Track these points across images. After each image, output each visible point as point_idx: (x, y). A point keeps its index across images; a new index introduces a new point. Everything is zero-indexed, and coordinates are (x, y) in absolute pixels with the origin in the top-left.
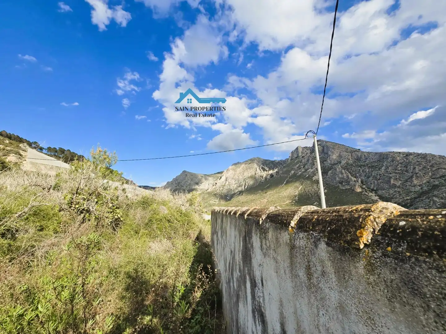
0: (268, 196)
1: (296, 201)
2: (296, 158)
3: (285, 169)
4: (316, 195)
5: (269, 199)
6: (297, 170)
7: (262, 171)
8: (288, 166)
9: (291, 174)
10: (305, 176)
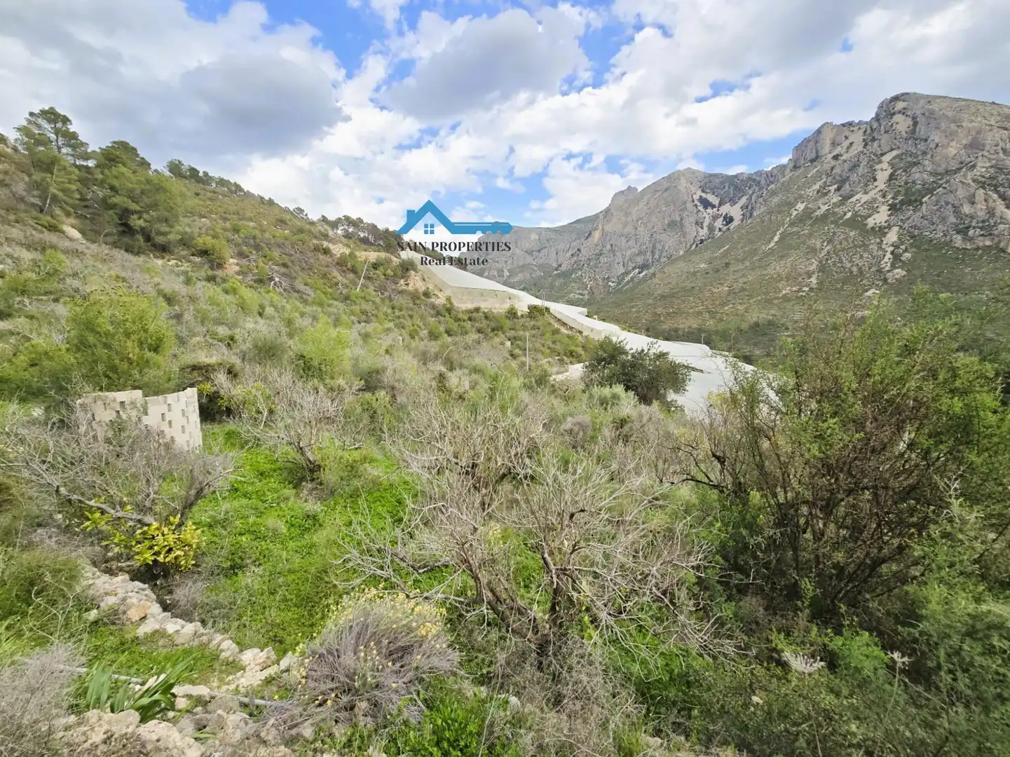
0: (732, 277)
1: (811, 289)
2: (812, 161)
3: (776, 200)
4: (874, 269)
5: (735, 286)
6: (816, 200)
7: (701, 208)
8: (786, 188)
9: (795, 213)
10: (841, 218)
